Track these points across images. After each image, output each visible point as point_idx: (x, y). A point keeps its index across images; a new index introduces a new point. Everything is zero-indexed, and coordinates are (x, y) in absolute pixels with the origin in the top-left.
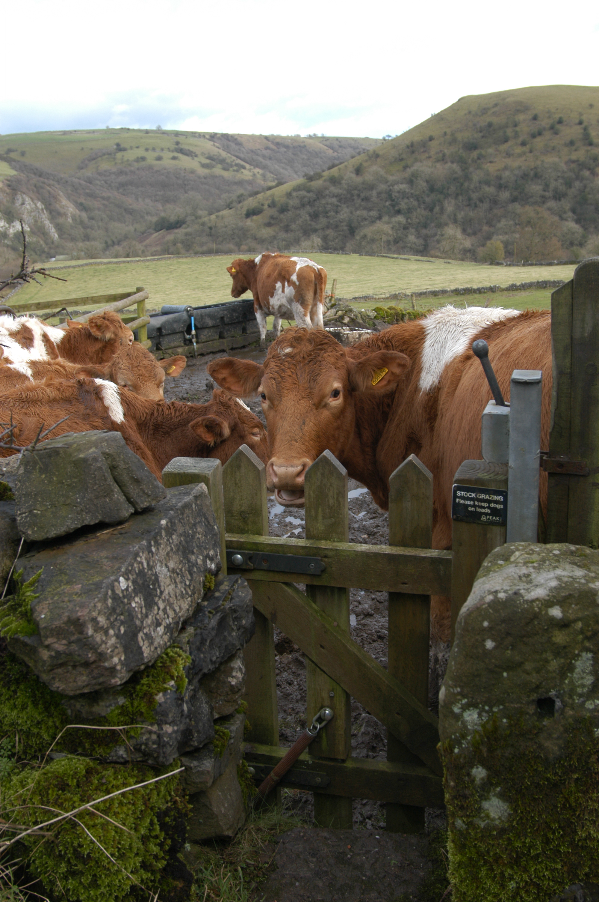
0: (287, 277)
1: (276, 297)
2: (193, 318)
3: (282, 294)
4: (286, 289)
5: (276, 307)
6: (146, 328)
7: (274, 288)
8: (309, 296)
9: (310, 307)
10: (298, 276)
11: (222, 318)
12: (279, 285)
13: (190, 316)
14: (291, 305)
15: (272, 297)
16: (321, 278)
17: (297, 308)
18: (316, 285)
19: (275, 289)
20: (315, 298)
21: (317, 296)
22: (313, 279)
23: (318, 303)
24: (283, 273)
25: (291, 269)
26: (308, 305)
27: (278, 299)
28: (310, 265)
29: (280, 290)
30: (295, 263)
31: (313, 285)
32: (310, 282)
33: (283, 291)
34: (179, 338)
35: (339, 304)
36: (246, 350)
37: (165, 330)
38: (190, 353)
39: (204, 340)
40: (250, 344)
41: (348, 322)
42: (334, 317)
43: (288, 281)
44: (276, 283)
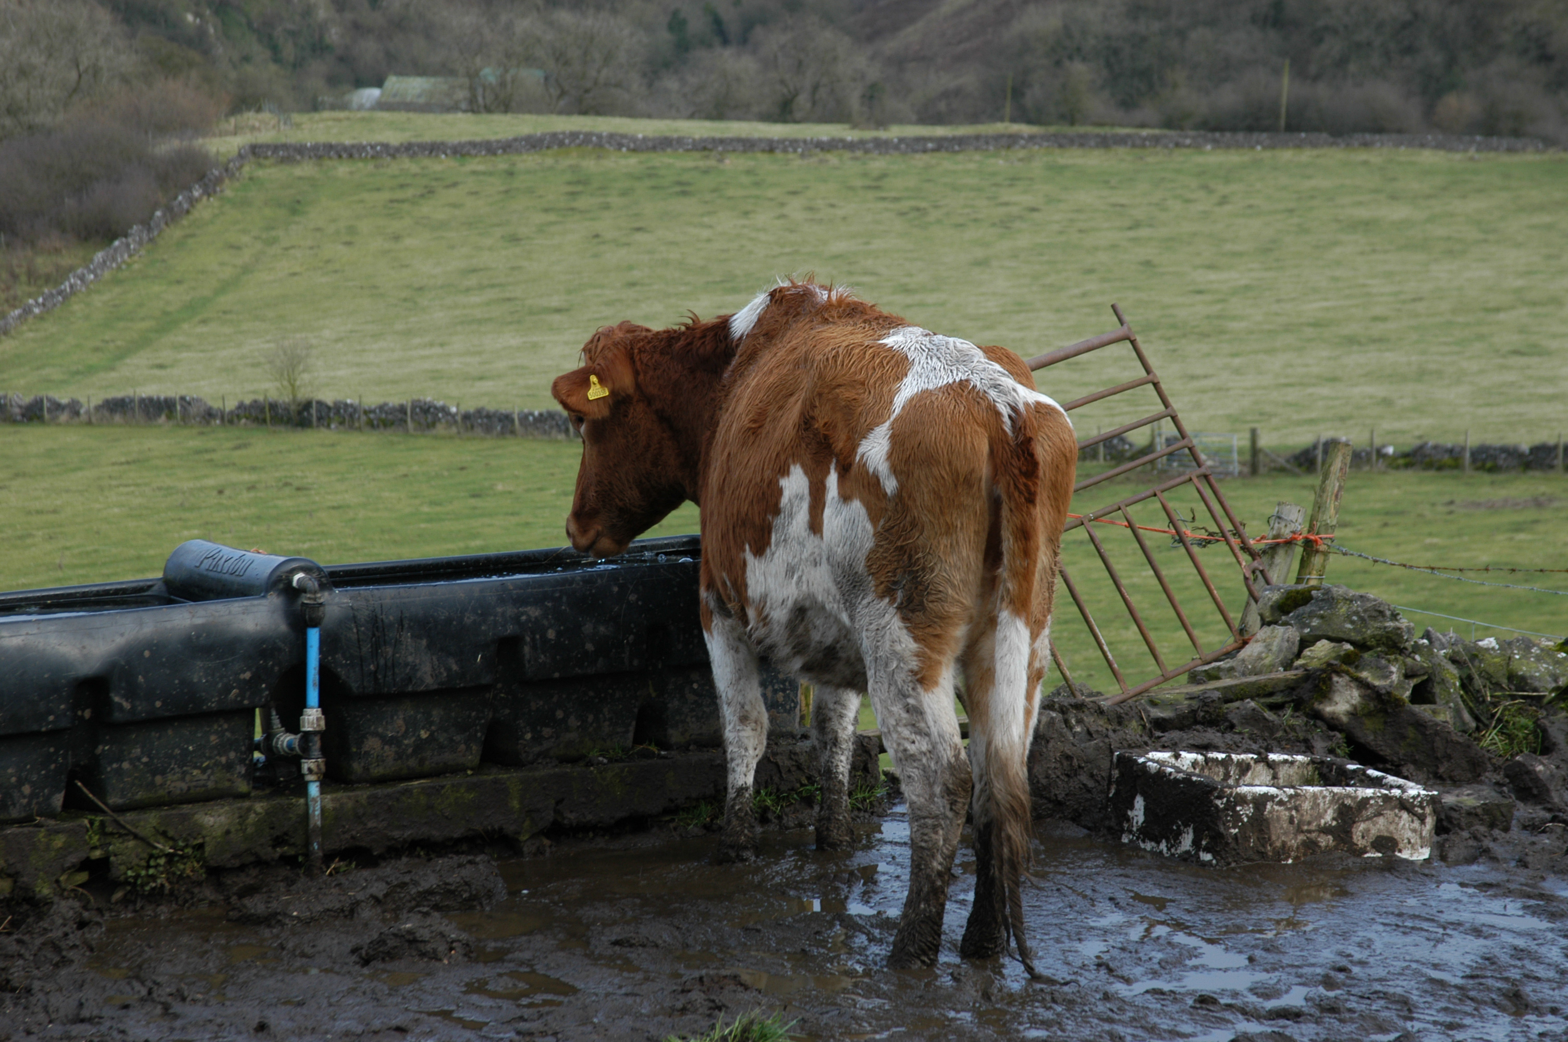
0: (840, 444)
1: (779, 557)
2: (314, 637)
3: (812, 543)
4: (827, 512)
5: (780, 615)
7: (769, 501)
8: (955, 566)
9: (959, 632)
10: (897, 440)
12: (795, 483)
14: (851, 607)
15: (760, 550)
16: (1030, 467)
17: (884, 631)
18: (995, 505)
19: (777, 511)
20: (989, 584)
21: (1003, 572)
22: (984, 469)
23: (1004, 615)
24: (822, 416)
25: (869, 399)
26: (944, 619)
27: (791, 571)
28: (976, 380)
29: (802, 516)
30: (898, 364)
31: (980, 505)
32: (967, 481)
33: (815, 526)
34: (222, 748)
35: (1329, 600)
36: (647, 842)
37: (131, 693)
38: (278, 841)
39: (377, 771)
40: (672, 810)
41: (1353, 714)
42: (1281, 674)
43: (845, 470)
44: (784, 471)
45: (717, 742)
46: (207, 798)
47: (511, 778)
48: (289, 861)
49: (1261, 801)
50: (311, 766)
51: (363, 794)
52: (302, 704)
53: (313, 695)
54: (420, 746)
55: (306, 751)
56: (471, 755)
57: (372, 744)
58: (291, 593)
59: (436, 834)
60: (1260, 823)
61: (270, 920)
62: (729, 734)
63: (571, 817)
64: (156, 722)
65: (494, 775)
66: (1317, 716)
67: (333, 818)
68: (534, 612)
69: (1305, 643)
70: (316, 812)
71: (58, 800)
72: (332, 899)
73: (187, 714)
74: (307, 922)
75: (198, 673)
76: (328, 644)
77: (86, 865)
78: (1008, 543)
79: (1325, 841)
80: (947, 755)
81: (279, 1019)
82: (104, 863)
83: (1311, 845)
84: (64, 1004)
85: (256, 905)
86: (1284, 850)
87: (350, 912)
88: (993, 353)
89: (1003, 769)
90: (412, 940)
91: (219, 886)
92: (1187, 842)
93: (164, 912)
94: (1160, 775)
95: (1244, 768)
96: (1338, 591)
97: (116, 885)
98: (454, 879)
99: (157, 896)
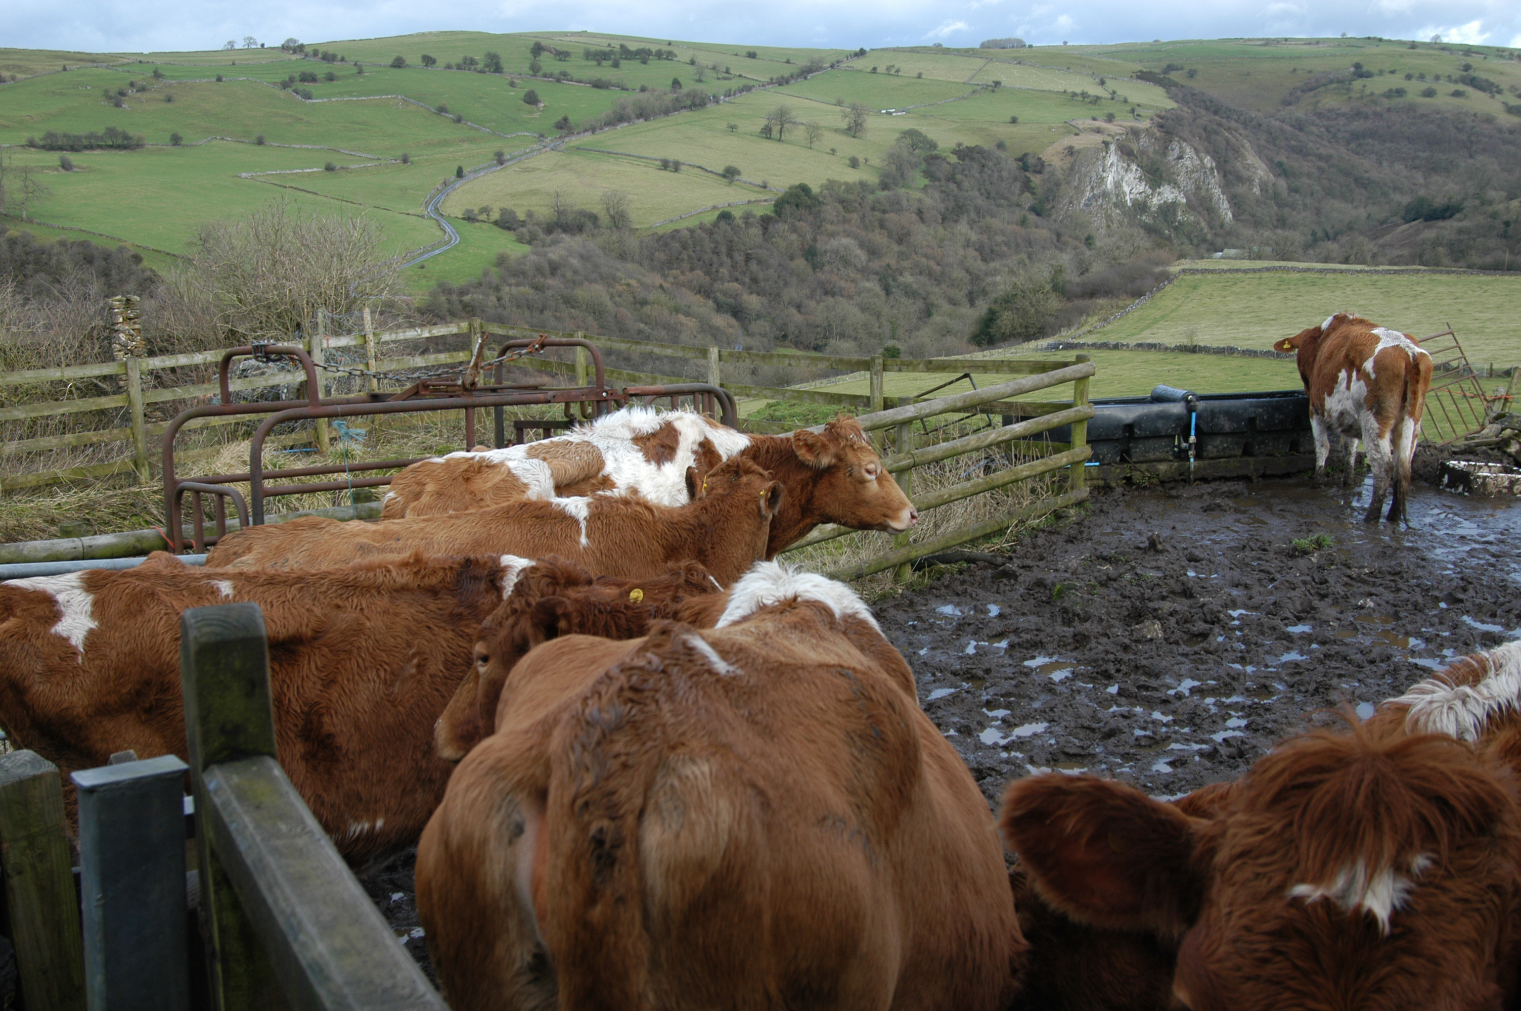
0: (1357, 363)
1: (1336, 397)
2: (1194, 415)
3: (1347, 393)
4: (1352, 384)
5: (1335, 415)
6: (1085, 425)
7: (1334, 380)
8: (1392, 402)
9: (1392, 422)
10: (1376, 362)
11: (1251, 421)
12: (1343, 375)
13: (1190, 410)
14: (1358, 413)
15: (1330, 394)
16: (1418, 372)
17: (1368, 421)
18: (1406, 383)
19: (1336, 382)
20: (1403, 408)
21: (1407, 404)
22: (1403, 372)
23: (1406, 417)
24: (1352, 354)
25: (1367, 349)
26: (1388, 418)
27: (1340, 401)
28: (1402, 345)
29: (1344, 385)
30: (1377, 339)
31: (1401, 383)
32: (1398, 376)
33: (1348, 388)
34: (1166, 446)
35: (1511, 416)
36: (1291, 481)
37: (1140, 429)
38: (1181, 474)
39: (1211, 455)
40: (1299, 472)
41: (1517, 452)
42: (1494, 439)
43: (1358, 371)
44: (1340, 371)
45: (1313, 452)
46: (1161, 461)
47: (1251, 460)
48: (1184, 480)
49: (1485, 478)
50: (1191, 453)
51: (1206, 462)
52: (1189, 434)
53: (1193, 432)
54: (1224, 449)
55: (1190, 449)
56: (1239, 452)
57: (1210, 447)
58: (1188, 402)
59: (1228, 475)
60: (1484, 484)
61: (1177, 497)
62: (1317, 450)
63: (1268, 472)
64: (1147, 438)
65: (1245, 459)
66: (1505, 452)
67: (1197, 469)
68: (1260, 410)
69: (1503, 430)
70: (1192, 466)
71: (1118, 459)
72: (1196, 492)
73: (1156, 436)
74: (1188, 499)
75: (1160, 424)
76: (1198, 417)
77: (1125, 478)
78: (1409, 395)
79: (1505, 491)
80: (1386, 459)
81: (1179, 526)
82: (1130, 478)
83: (1500, 492)
84: (1118, 517)
85: (1174, 492)
86: (1491, 493)
87: (1201, 496)
88: (1407, 336)
89: (1402, 465)
90: (1219, 506)
91: (1163, 486)
92: (1460, 489)
93: (1147, 493)
94: (1453, 468)
95: (1480, 467)
96: (1515, 414)
97: (1133, 484)
98: (1232, 489)
99: (1145, 488)
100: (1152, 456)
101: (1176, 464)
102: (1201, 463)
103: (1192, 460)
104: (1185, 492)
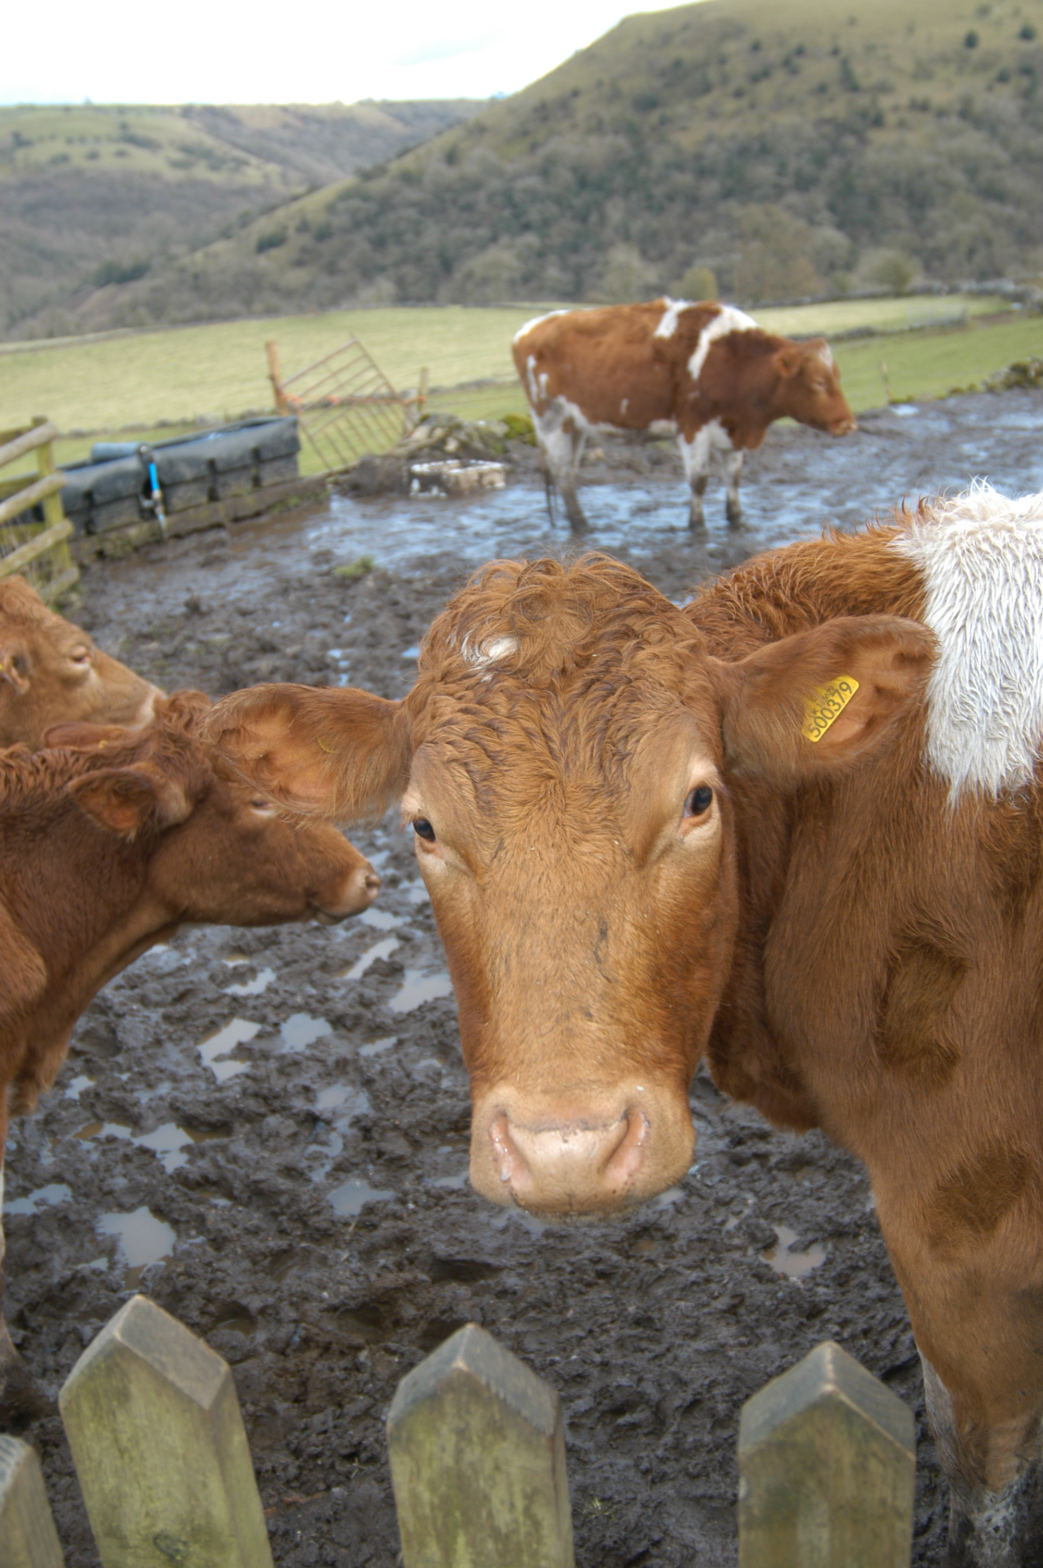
2: (153, 467)
11: (211, 464)
13: (147, 463)
34: (129, 508)
37: (100, 494)
38: (153, 536)
46: (129, 525)
47: (219, 505)
48: (157, 542)
50: (159, 510)
51: (176, 516)
52: (152, 490)
53: (156, 487)
54: (190, 499)
55: (156, 505)
56: (205, 499)
57: (175, 500)
58: (143, 455)
59: (200, 526)
61: (161, 560)
63: (239, 515)
64: (109, 503)
65: (212, 505)
67: (168, 526)
70: (163, 524)
73: (118, 498)
74: (174, 558)
75: (119, 485)
76: (159, 469)
77: (97, 552)
82: (101, 550)
85: (153, 556)
91: (138, 553)
93: (123, 563)
97: (108, 557)
98: (216, 538)
99: (120, 559)
100: (117, 522)
101: (146, 526)
102: (174, 518)
103: (162, 519)
104: (169, 551)
